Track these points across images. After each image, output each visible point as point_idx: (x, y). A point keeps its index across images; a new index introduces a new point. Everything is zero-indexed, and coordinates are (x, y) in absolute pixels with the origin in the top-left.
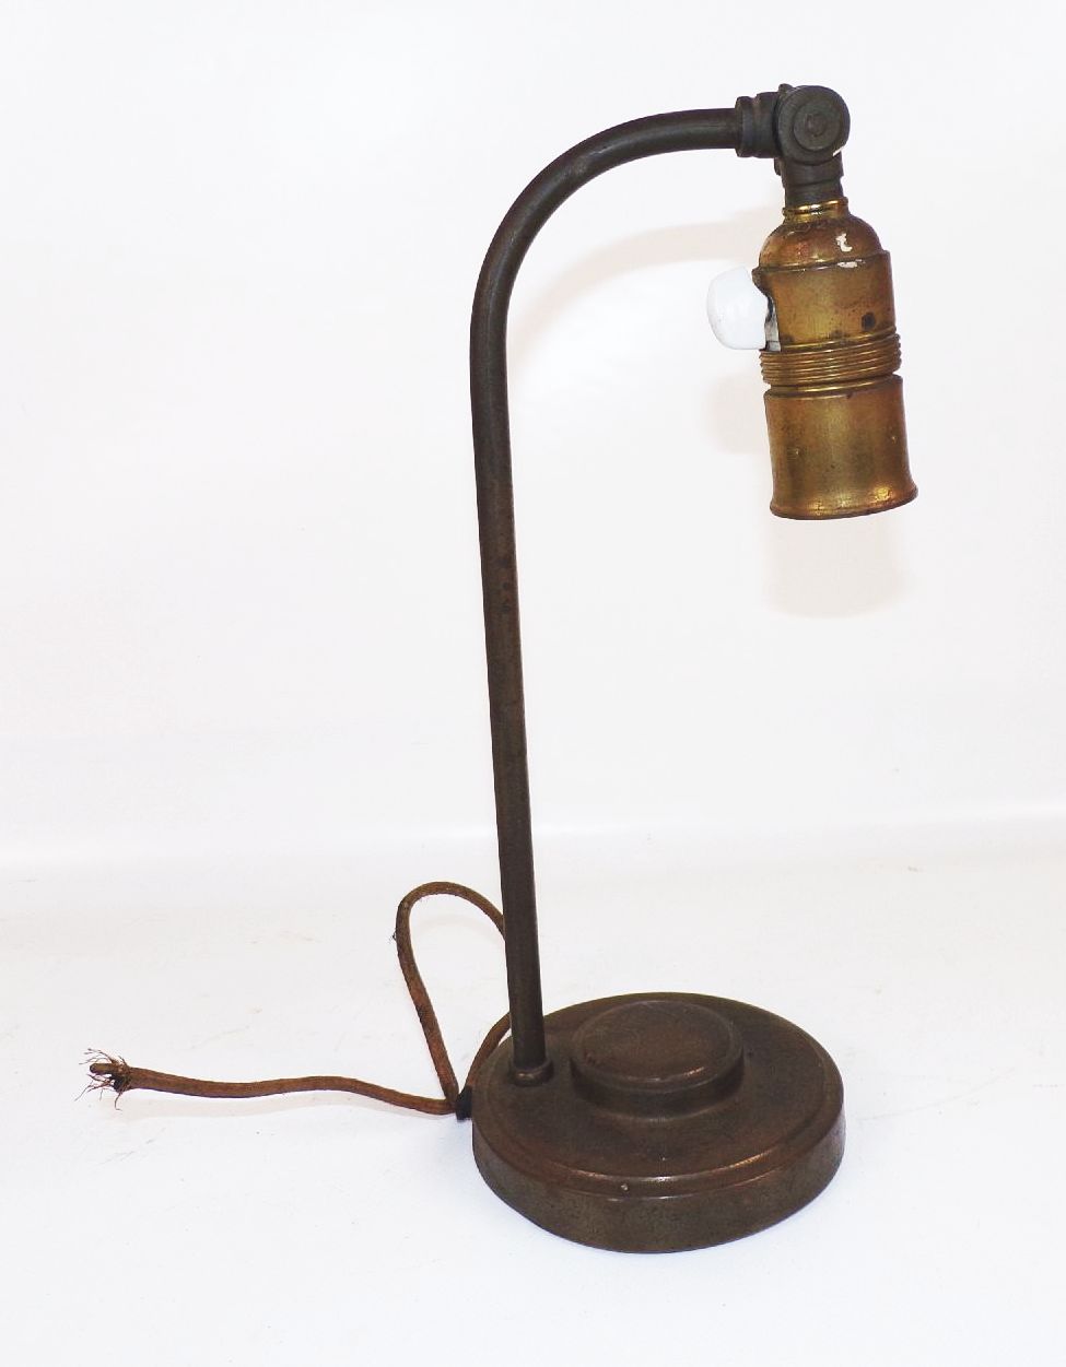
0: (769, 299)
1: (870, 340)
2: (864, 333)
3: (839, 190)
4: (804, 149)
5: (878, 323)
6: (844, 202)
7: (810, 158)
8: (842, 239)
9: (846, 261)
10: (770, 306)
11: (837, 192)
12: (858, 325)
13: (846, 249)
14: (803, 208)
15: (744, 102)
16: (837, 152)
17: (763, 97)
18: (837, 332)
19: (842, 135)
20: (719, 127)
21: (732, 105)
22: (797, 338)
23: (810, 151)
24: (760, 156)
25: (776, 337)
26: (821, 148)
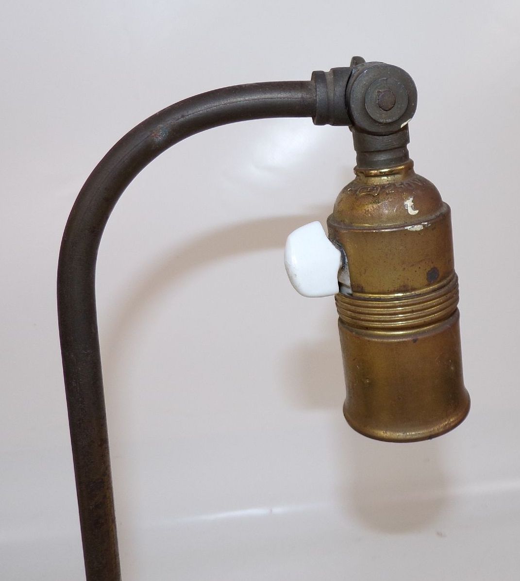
0: (342, 252)
1: (434, 291)
2: (429, 285)
3: (406, 155)
4: (375, 121)
5: (441, 274)
6: (410, 166)
7: (381, 130)
8: (409, 203)
9: (413, 224)
10: (343, 258)
11: (404, 157)
12: (422, 279)
13: (412, 212)
14: (373, 172)
15: (318, 76)
16: (405, 123)
17: (336, 72)
18: (404, 286)
19: (409, 110)
20: (296, 96)
21: (308, 78)
22: (367, 289)
23: (380, 123)
24: (334, 124)
25: (348, 282)
26: (390, 121)
